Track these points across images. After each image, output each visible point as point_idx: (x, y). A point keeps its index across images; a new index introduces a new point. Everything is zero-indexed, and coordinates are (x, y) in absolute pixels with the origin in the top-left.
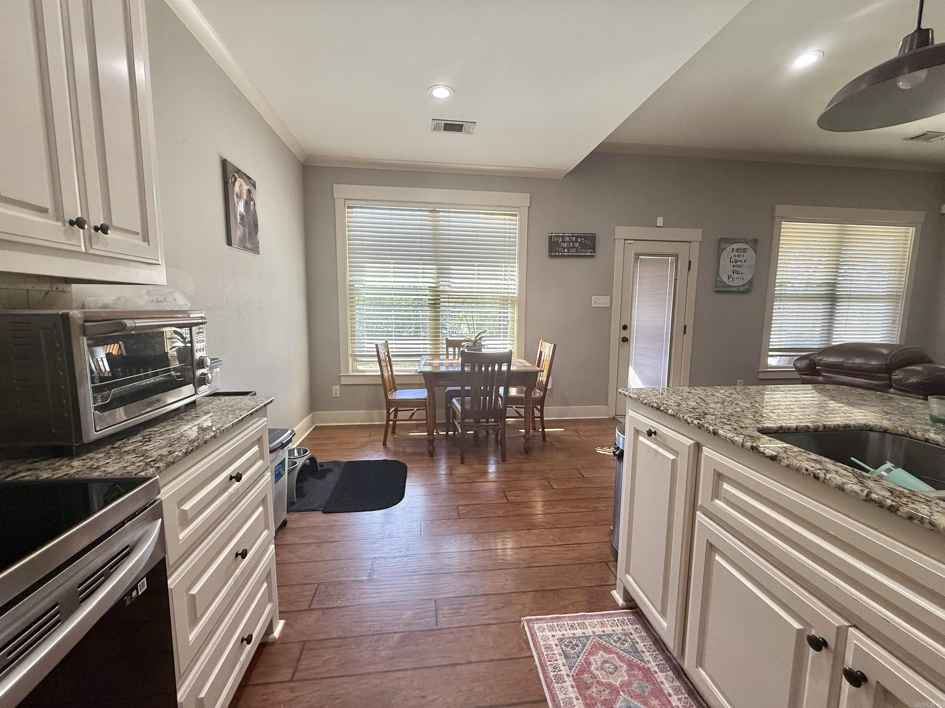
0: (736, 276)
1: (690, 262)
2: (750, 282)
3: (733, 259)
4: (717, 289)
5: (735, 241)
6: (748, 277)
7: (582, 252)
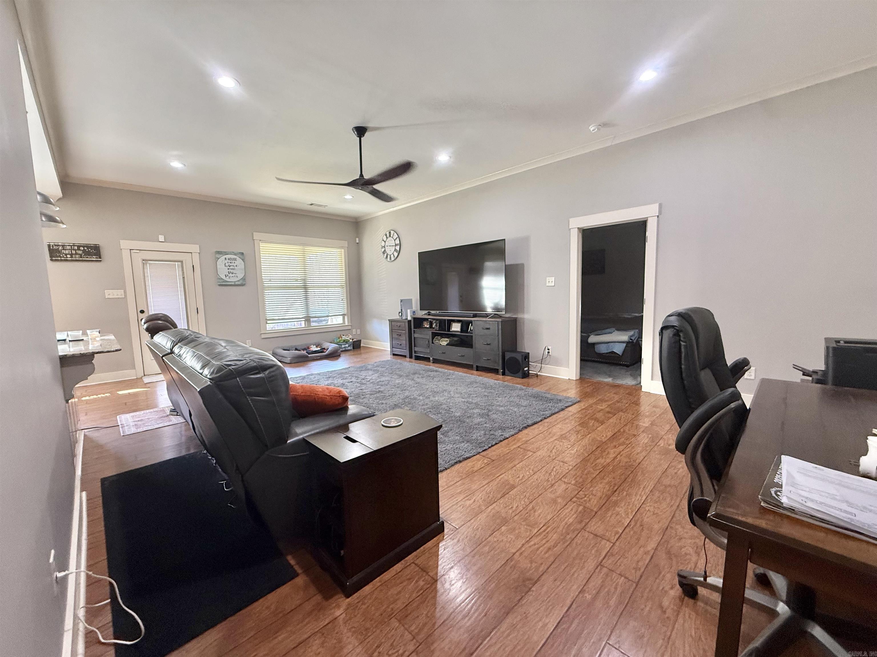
0: (231, 275)
1: (193, 266)
2: (244, 279)
3: (227, 265)
4: (219, 284)
5: (226, 253)
6: (241, 276)
7: (87, 258)
